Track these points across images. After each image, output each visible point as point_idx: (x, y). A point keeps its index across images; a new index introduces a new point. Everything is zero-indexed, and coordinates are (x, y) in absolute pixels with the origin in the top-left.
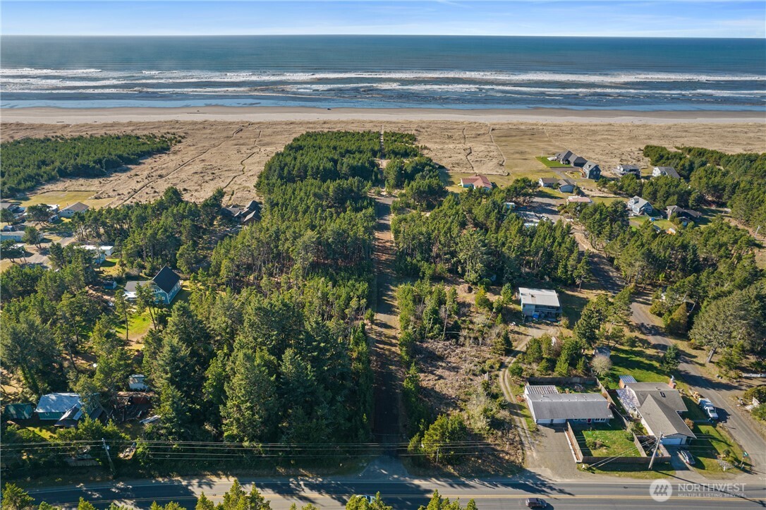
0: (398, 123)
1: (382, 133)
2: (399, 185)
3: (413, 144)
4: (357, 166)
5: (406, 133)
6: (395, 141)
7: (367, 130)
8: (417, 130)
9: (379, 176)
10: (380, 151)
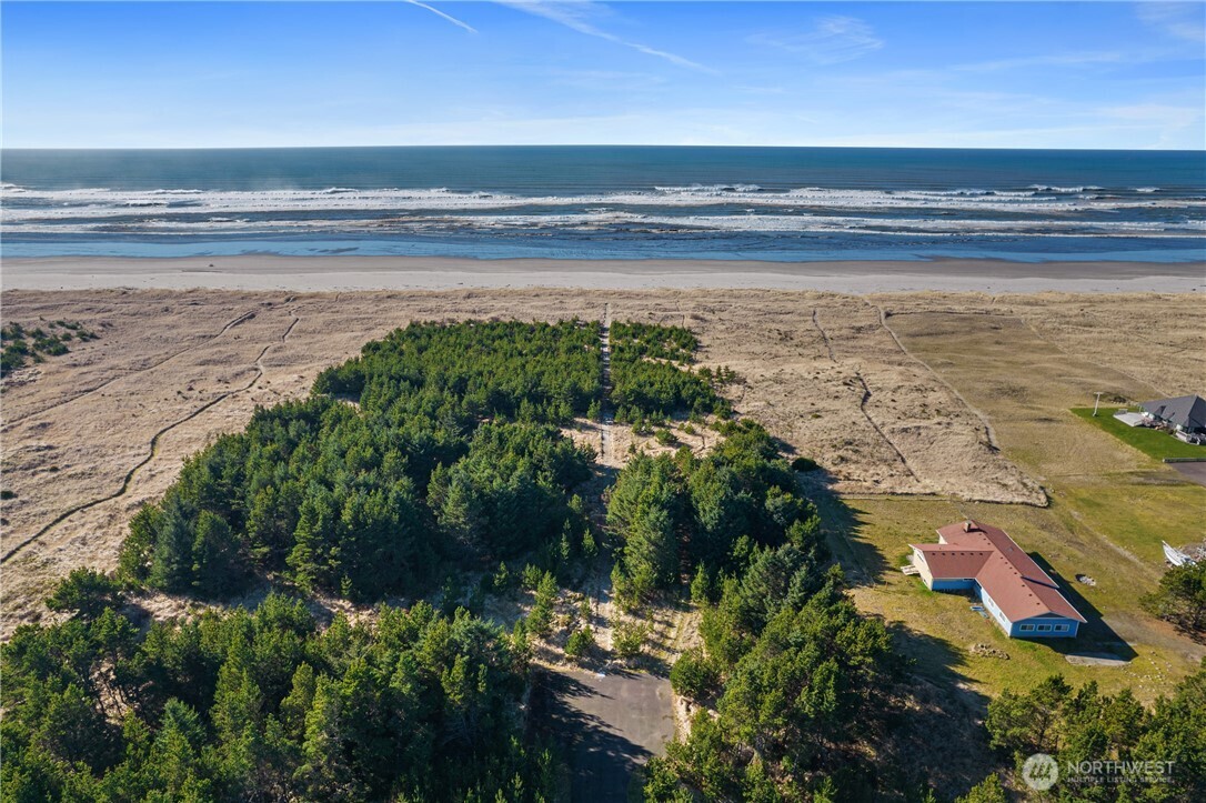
0: (647, 296)
1: (608, 325)
2: (666, 590)
3: (692, 361)
4: (503, 495)
5: (669, 324)
6: (643, 351)
7: (568, 318)
8: (695, 317)
9: (588, 540)
10: (598, 394)
